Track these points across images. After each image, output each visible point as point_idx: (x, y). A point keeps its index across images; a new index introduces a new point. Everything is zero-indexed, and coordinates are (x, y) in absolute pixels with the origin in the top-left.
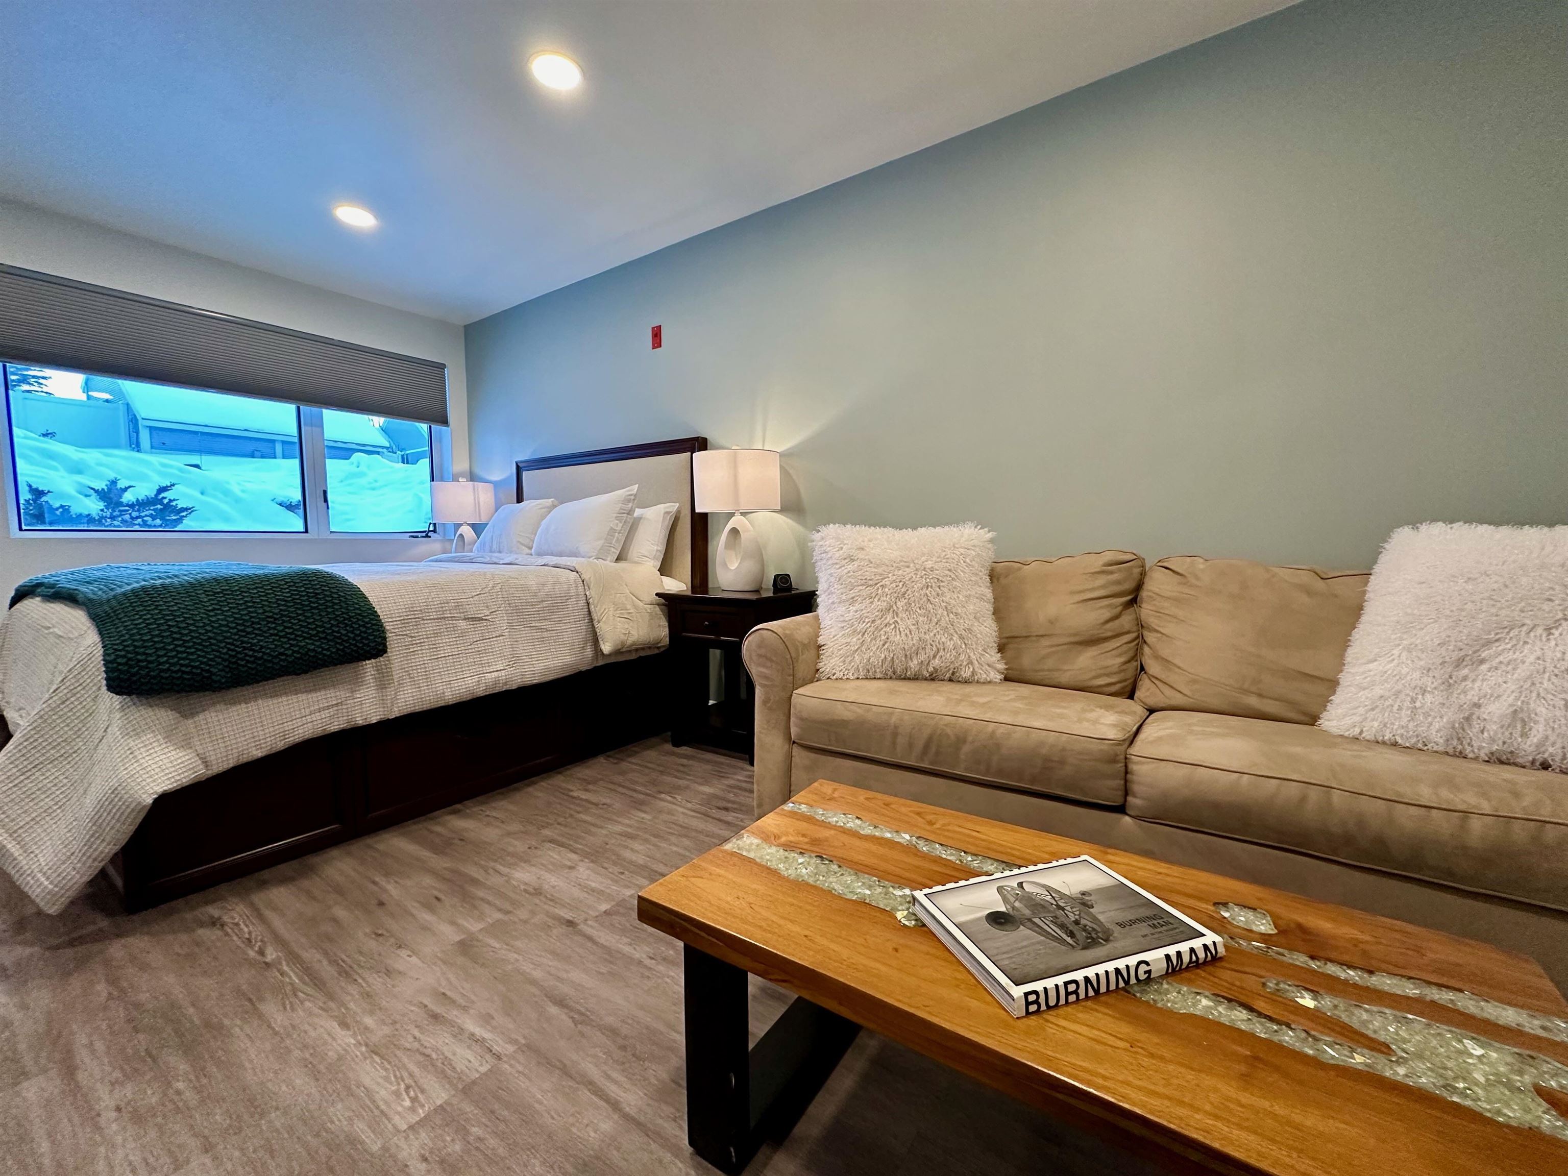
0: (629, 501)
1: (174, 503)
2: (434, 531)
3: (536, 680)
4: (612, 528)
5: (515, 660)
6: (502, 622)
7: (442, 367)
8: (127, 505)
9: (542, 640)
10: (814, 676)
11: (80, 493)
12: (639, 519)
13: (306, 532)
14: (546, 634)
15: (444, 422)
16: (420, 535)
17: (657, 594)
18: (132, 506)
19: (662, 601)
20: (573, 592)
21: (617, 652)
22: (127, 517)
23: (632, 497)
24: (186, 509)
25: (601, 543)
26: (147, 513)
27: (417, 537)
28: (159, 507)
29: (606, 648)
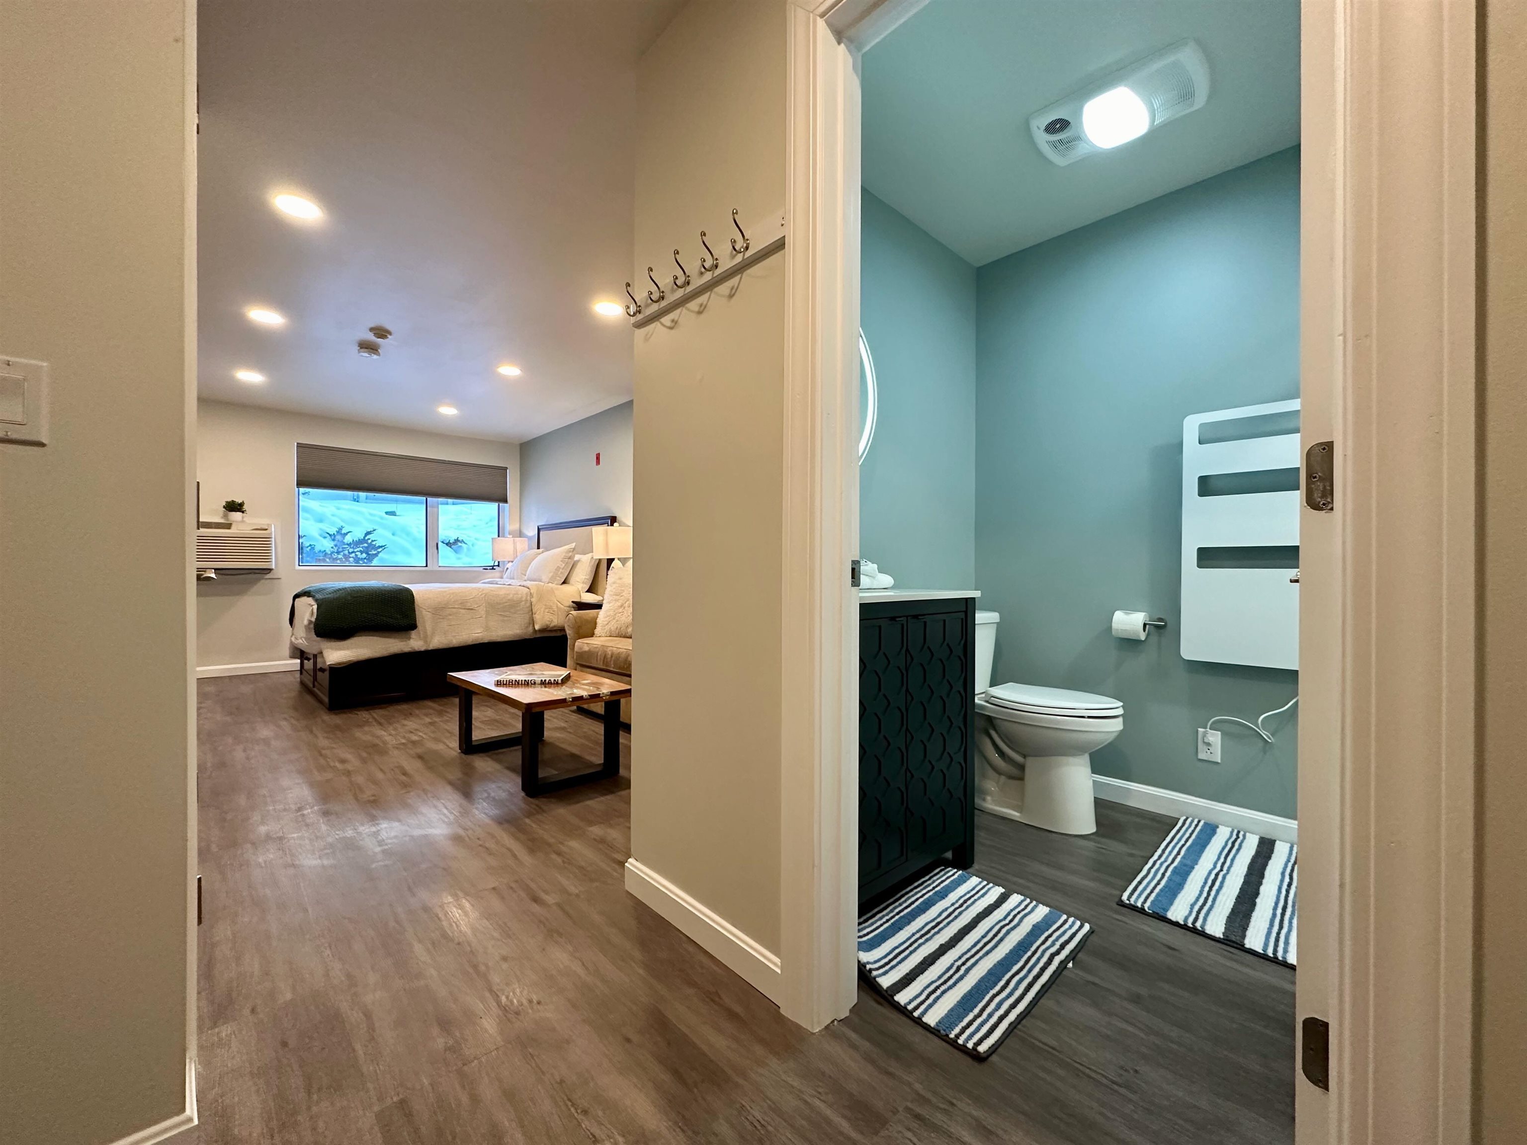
0: (570, 552)
1: (374, 543)
2: (498, 566)
3: (499, 639)
4: (558, 567)
5: (487, 628)
6: (482, 611)
7: (506, 469)
8: (348, 544)
9: (503, 621)
10: (592, 635)
11: (321, 535)
12: (578, 561)
13: (427, 566)
14: (506, 619)
15: (506, 501)
16: (489, 568)
17: (573, 602)
18: (349, 545)
19: (574, 605)
20: (524, 599)
21: (542, 630)
22: (346, 552)
23: (572, 550)
24: (382, 547)
25: (551, 574)
26: (358, 549)
27: (487, 569)
28: (366, 545)
29: (537, 627)
